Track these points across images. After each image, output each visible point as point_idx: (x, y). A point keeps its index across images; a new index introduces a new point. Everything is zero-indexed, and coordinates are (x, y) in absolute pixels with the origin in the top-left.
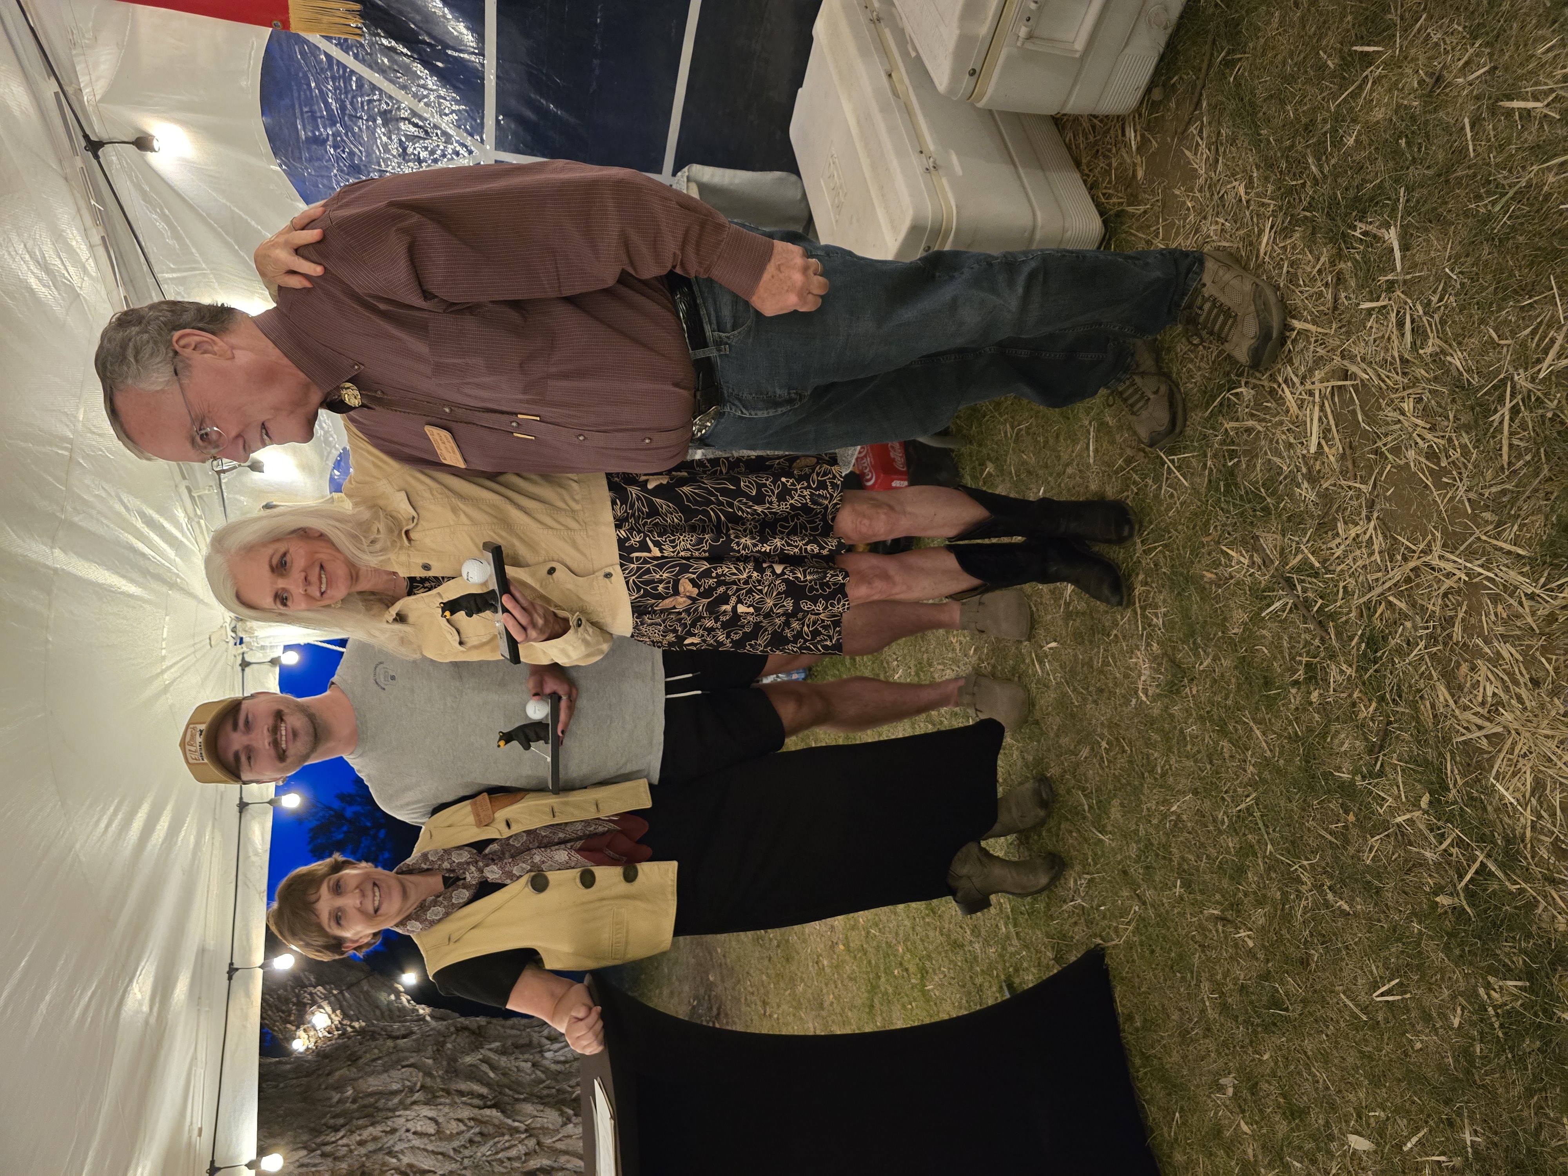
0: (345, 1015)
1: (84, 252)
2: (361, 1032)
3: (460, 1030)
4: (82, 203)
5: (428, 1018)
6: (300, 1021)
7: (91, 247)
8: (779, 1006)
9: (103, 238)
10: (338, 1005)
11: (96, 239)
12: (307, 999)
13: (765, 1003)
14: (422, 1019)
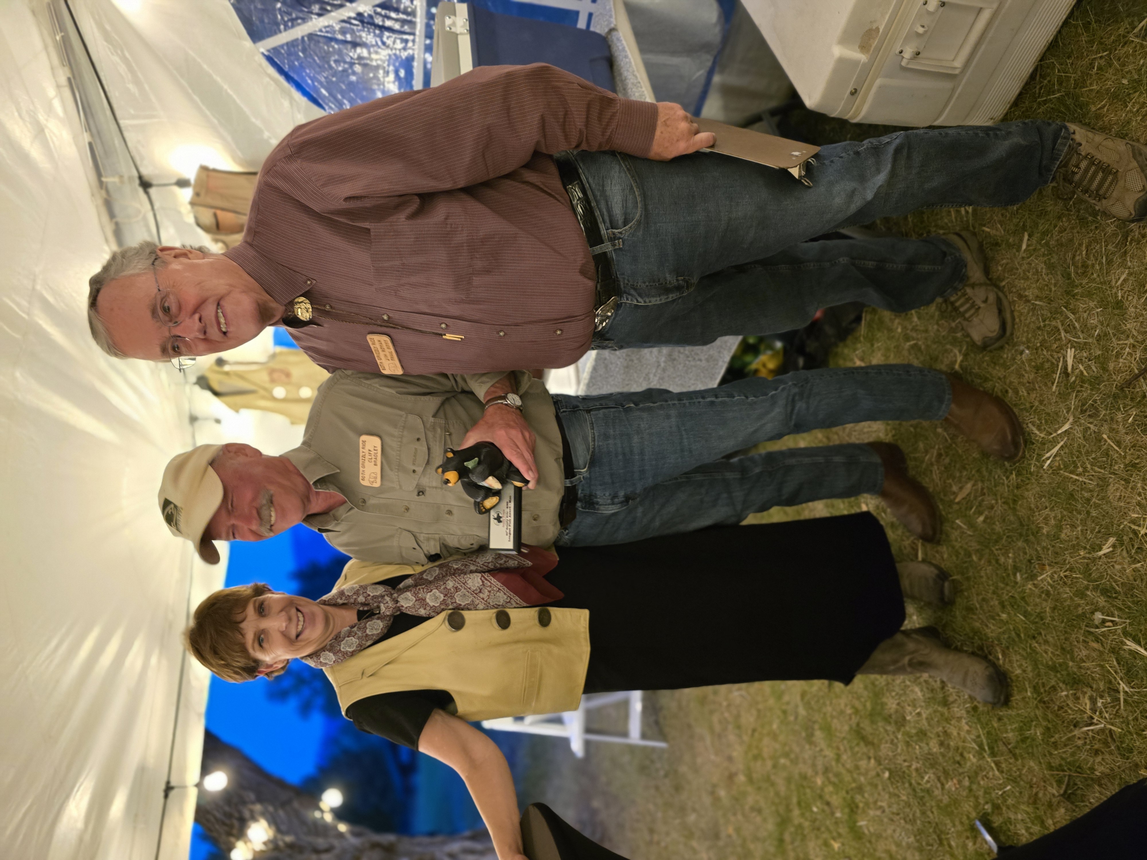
0: (279, 830)
1: (51, 92)
2: (291, 846)
3: (375, 846)
4: (49, 41)
5: (349, 836)
6: (241, 834)
7: (58, 87)
8: (668, 834)
9: (69, 79)
10: (273, 821)
11: (63, 80)
12: (247, 814)
13: (651, 831)
14: (341, 835)
